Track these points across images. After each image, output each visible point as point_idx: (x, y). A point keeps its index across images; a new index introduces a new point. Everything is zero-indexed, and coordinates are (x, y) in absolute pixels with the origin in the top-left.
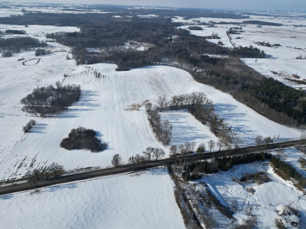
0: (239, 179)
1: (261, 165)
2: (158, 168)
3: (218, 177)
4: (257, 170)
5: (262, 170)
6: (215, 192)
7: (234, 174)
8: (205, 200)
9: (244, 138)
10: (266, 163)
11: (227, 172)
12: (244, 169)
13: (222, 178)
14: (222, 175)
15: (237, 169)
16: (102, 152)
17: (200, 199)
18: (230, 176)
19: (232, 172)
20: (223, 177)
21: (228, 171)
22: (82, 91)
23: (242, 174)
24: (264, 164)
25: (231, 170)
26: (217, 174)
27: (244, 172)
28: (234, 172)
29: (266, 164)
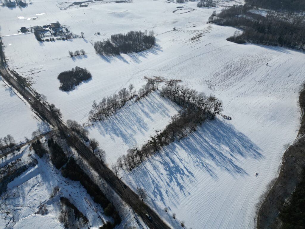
0: (63, 196)
1: (96, 214)
2: (48, 126)
3: (52, 171)
4: (88, 212)
5: (91, 218)
6: (26, 174)
7: (65, 186)
8: (8, 168)
9: (153, 181)
10: (104, 219)
11: (62, 178)
12: (76, 194)
13: (53, 176)
14: (56, 175)
15: (72, 187)
17: (10, 164)
18: (60, 182)
19: (66, 182)
20: (55, 177)
21: (65, 178)
22: (157, 46)
23: (70, 195)
24: (100, 217)
25: (67, 181)
26: (55, 169)
27: (74, 197)
28: (67, 185)
29: (102, 219)
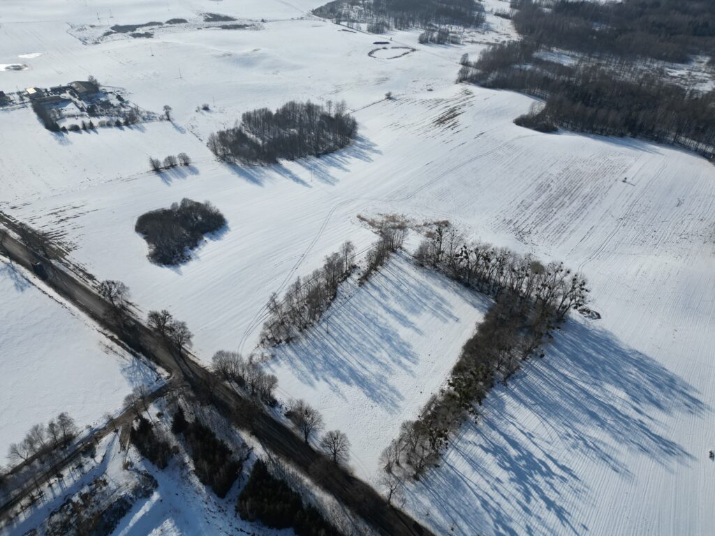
2: (154, 370)
3: (206, 506)
6: (131, 524)
8: (73, 511)
9: (485, 503)
11: (239, 523)
13: (211, 520)
14: (219, 515)
16: (161, 266)
17: (76, 499)
20: (216, 522)
21: (248, 524)
22: (361, 140)
26: (213, 498)
